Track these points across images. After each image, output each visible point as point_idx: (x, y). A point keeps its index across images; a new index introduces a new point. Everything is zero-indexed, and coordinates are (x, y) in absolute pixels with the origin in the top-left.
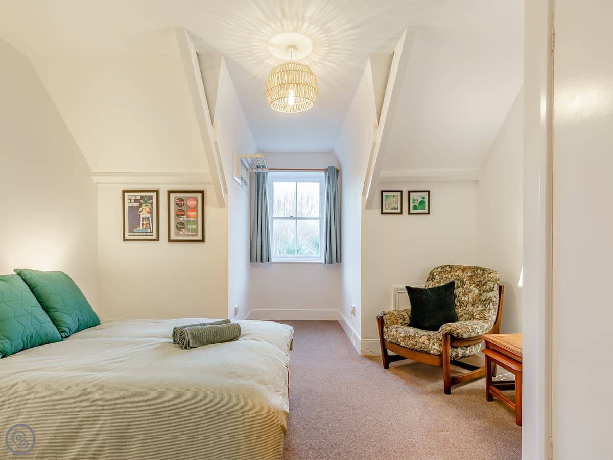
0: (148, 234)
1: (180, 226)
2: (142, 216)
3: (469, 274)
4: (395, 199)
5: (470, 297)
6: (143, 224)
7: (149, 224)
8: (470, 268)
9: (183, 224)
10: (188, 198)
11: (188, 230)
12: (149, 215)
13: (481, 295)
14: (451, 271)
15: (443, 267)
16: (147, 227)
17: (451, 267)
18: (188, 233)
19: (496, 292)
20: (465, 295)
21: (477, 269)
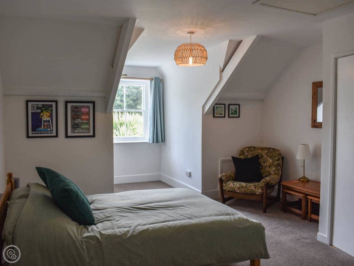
0: (48, 132)
1: (75, 126)
2: (43, 119)
3: (266, 151)
4: (221, 109)
5: (267, 164)
6: (44, 125)
7: (50, 125)
8: (265, 148)
9: (78, 125)
10: (83, 107)
11: (82, 129)
12: (49, 119)
14: (254, 149)
15: (249, 148)
16: (47, 127)
18: (82, 131)
19: (281, 161)
20: (264, 162)
21: (270, 149)
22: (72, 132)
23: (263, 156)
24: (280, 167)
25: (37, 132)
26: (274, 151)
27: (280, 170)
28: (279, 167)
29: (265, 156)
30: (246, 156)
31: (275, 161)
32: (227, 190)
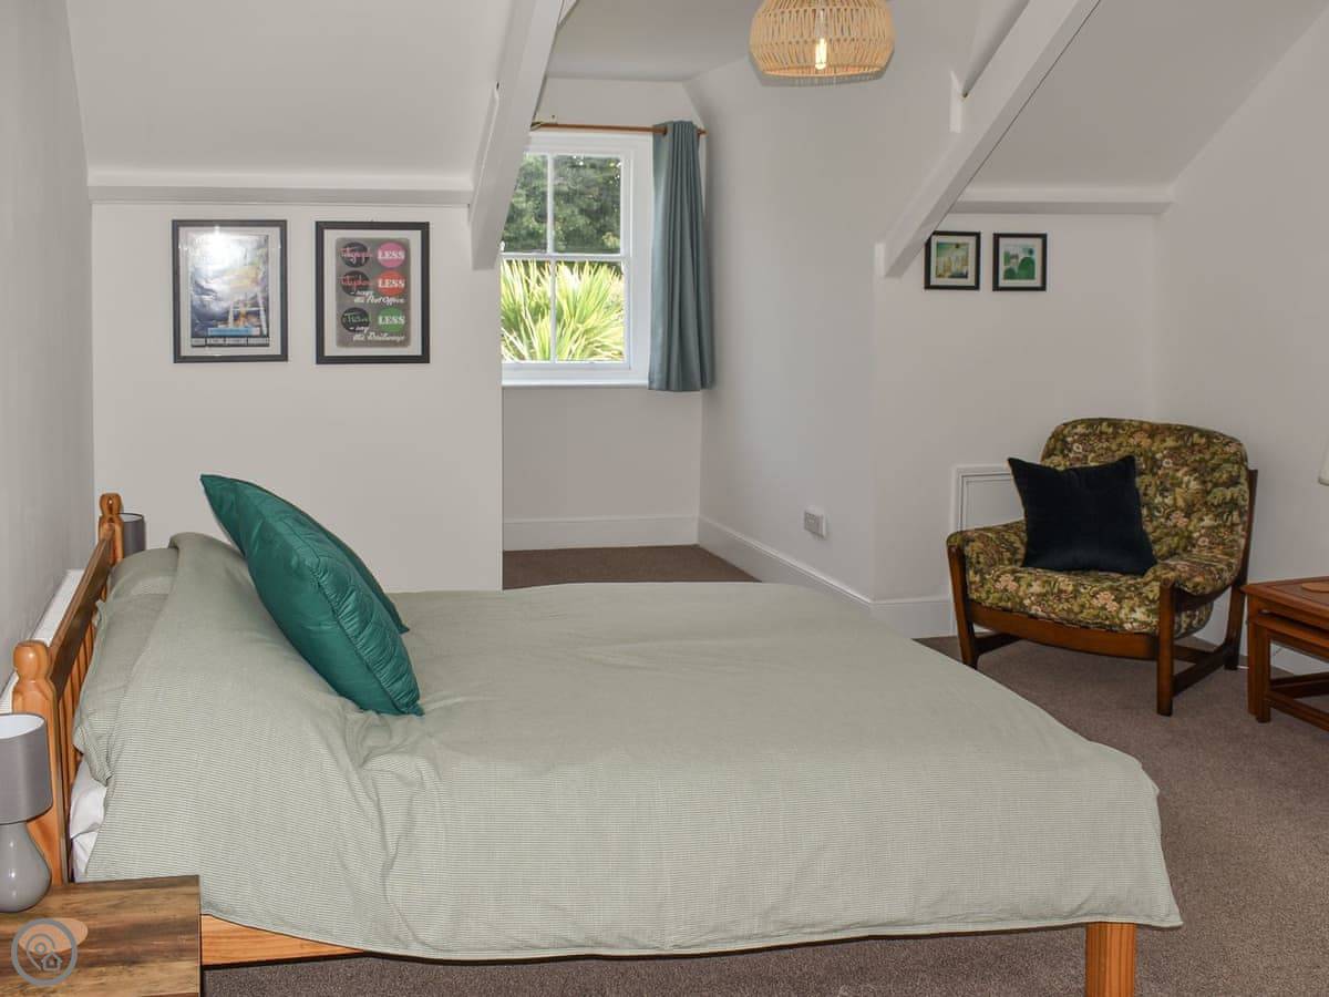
0: (251, 341)
1: (354, 320)
3: (1170, 442)
4: (960, 253)
5: (1179, 497)
7: (257, 314)
8: (1170, 428)
9: (364, 314)
11: (379, 331)
13: (1208, 493)
14: (1115, 432)
15: (1090, 423)
16: (250, 323)
17: (1115, 423)
18: (379, 338)
19: (1245, 487)
20: (1163, 491)
21: (1191, 430)
22: (342, 342)
23: (1155, 464)
24: (1241, 515)
25: (210, 341)
26: (1209, 444)
27: (1240, 527)
28: (1235, 514)
29: (1167, 463)
30: (1078, 459)
31: (1216, 485)
32: (987, 603)
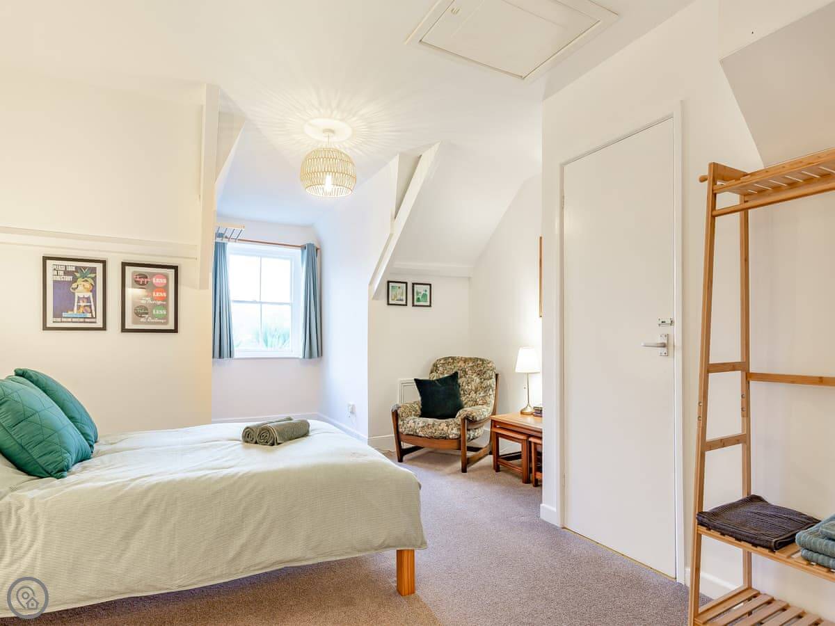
0: (87, 320)
1: (141, 312)
2: (77, 295)
3: (471, 364)
4: (401, 290)
5: (473, 386)
6: (79, 307)
7: (90, 307)
8: (471, 359)
9: (146, 309)
10: (154, 275)
11: (153, 317)
12: (90, 294)
13: (482, 383)
14: (453, 362)
15: (445, 359)
16: (86, 310)
17: (453, 358)
18: (153, 321)
19: (494, 380)
20: (468, 383)
21: (477, 359)
22: (135, 322)
23: (466, 373)
26: (483, 364)
28: (491, 391)
29: (469, 372)
31: (484, 380)
32: (405, 433)
